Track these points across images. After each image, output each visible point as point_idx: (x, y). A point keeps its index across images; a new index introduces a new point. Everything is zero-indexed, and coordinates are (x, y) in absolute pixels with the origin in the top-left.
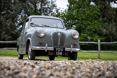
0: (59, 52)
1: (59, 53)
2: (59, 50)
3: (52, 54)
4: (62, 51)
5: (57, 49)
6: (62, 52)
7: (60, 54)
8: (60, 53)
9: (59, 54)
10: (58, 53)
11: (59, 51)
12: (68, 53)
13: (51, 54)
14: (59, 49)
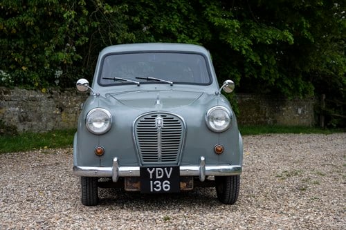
0: (158, 180)
1: (158, 184)
2: (160, 175)
3: (137, 188)
4: (169, 176)
5: (151, 172)
6: (168, 179)
7: (164, 186)
8: (162, 185)
9: (158, 188)
10: (154, 186)
11: (158, 177)
12: (191, 182)
13: (135, 188)
14: (159, 171)
